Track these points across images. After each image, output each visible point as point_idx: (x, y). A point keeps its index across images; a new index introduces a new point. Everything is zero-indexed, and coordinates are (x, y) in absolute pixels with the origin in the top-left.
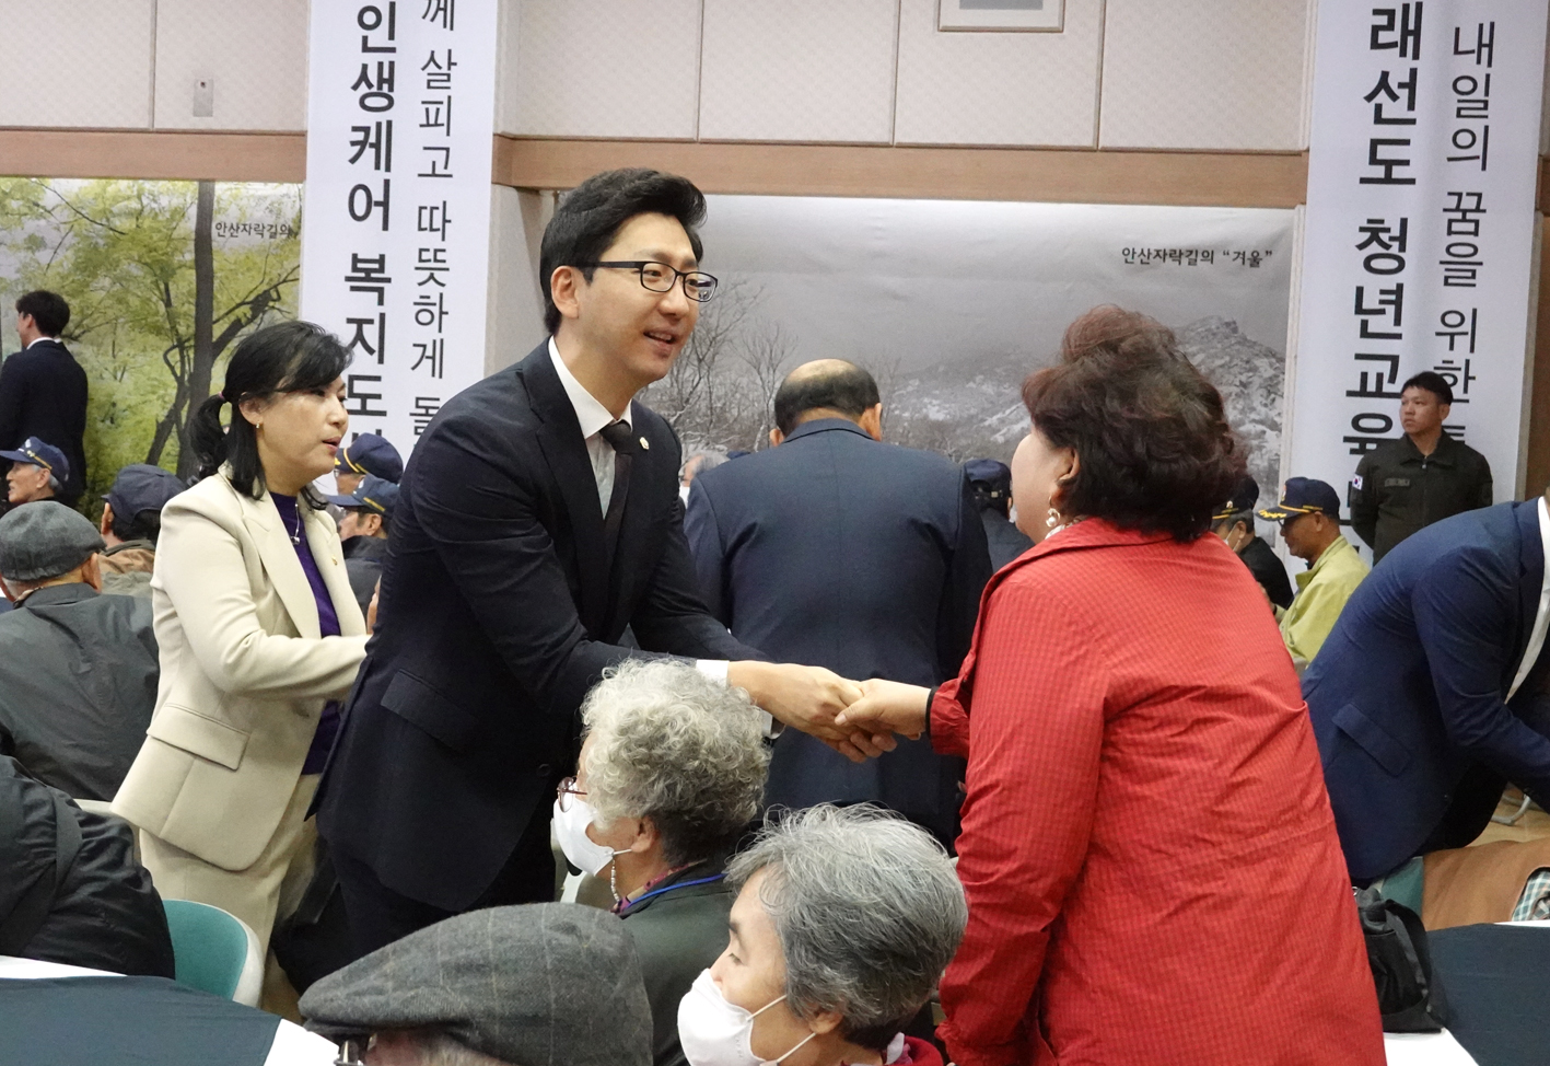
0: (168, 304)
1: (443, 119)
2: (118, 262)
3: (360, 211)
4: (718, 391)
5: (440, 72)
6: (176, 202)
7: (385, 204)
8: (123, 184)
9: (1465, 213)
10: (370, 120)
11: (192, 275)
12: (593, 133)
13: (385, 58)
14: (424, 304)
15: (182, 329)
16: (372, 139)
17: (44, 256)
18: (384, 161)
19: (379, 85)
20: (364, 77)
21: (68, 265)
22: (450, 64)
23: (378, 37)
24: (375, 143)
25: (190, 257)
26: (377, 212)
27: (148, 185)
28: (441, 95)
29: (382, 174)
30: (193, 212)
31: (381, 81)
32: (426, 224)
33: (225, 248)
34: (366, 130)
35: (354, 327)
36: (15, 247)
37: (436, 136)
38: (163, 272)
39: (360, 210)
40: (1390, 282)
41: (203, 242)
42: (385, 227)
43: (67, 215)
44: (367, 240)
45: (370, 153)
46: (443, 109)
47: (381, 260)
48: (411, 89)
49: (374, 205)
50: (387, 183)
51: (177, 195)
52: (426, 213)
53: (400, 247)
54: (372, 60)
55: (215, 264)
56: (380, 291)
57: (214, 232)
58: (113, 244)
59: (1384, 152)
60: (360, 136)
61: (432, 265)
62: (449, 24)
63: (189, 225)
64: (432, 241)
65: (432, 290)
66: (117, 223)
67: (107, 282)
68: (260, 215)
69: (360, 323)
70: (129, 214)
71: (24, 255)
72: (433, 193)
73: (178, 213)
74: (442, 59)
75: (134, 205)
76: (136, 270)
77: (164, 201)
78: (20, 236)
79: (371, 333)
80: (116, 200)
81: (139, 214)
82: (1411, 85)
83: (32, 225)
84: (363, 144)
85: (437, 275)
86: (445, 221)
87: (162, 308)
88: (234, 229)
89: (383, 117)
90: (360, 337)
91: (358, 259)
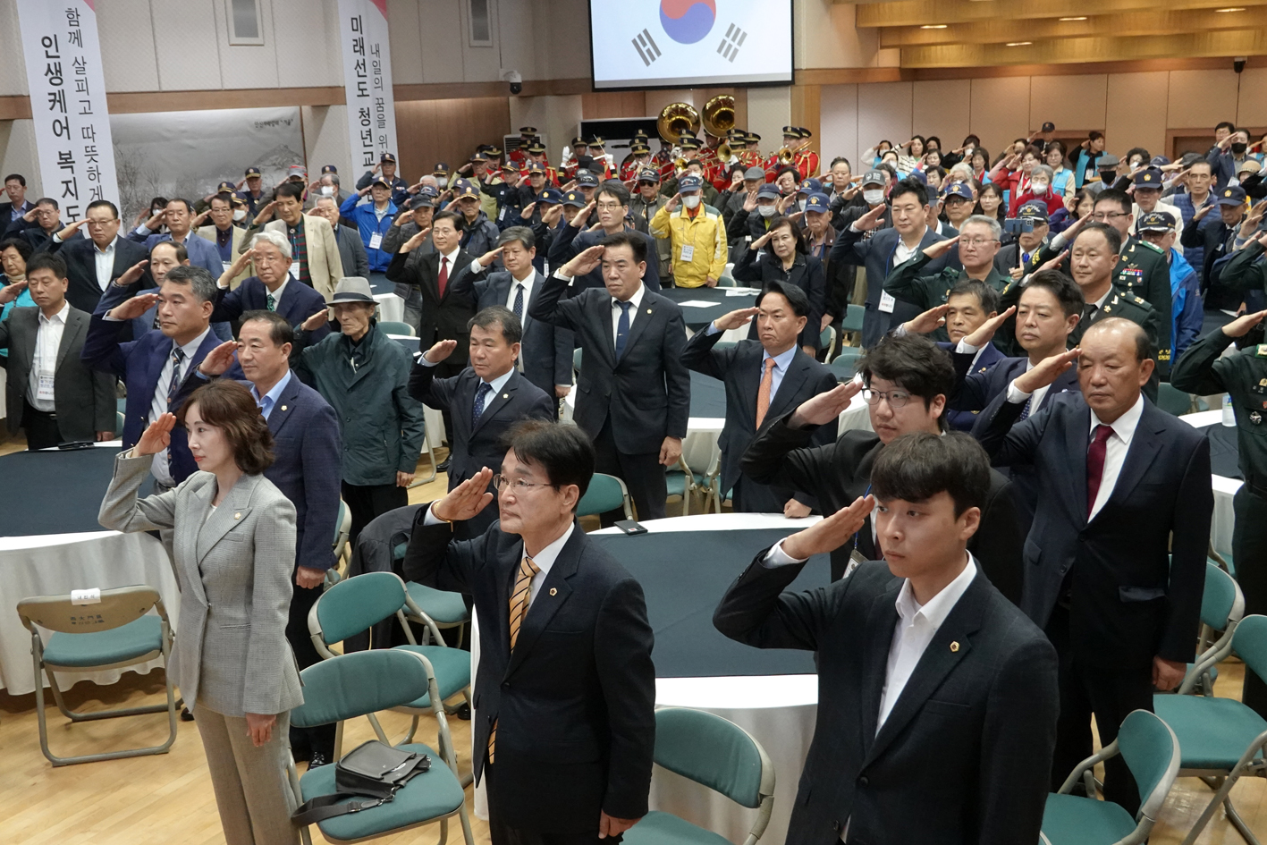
1: (85, 88)
3: (58, 132)
4: (139, 194)
5: (80, 66)
7: (67, 128)
9: (380, 105)
10: (55, 89)
12: (117, 91)
13: (56, 60)
14: (91, 171)
16: (58, 99)
18: (64, 109)
19: (55, 74)
20: (49, 70)
22: (84, 63)
23: (52, 51)
24: (58, 100)
26: (65, 131)
28: (82, 77)
29: (64, 114)
31: (57, 71)
32: (86, 135)
34: (55, 94)
35: (65, 185)
37: (83, 96)
40: (367, 128)
42: (69, 138)
44: (63, 145)
45: (58, 104)
46: (84, 83)
47: (70, 154)
48: (69, 74)
49: (62, 128)
50: (66, 118)
52: (85, 130)
53: (77, 146)
54: (52, 61)
56: (72, 167)
59: (362, 86)
60: (52, 97)
61: (91, 153)
62: (80, 45)
64: (89, 142)
65: (93, 164)
69: (67, 183)
72: (86, 121)
74: (80, 61)
79: (71, 186)
82: (364, 64)
84: (54, 101)
85: (94, 157)
86: (93, 133)
89: (60, 88)
90: (68, 189)
91: (60, 154)
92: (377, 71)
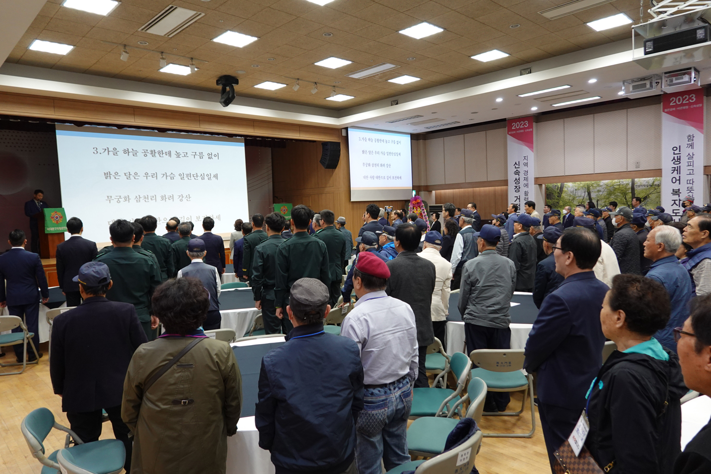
0: (626, 199)
1: (692, 164)
2: (615, 193)
5: (691, 157)
6: (627, 182)
7: (679, 180)
8: (616, 180)
10: (676, 166)
11: (631, 194)
13: (679, 155)
15: (629, 203)
16: (676, 169)
17: (601, 193)
18: (679, 173)
20: (674, 159)
21: (605, 194)
22: (693, 155)
23: (677, 152)
24: (677, 170)
25: (630, 191)
26: (678, 182)
27: (621, 180)
28: (691, 160)
29: (679, 175)
30: (631, 184)
31: (678, 159)
32: (689, 183)
33: (637, 190)
34: (675, 168)
35: (673, 201)
36: (595, 192)
37: (690, 168)
38: (625, 194)
39: (674, 181)
41: (633, 189)
42: (680, 184)
43: (605, 186)
44: (676, 186)
45: (676, 172)
46: (692, 163)
47: (679, 190)
48: (684, 160)
49: (677, 180)
50: (680, 176)
51: (629, 181)
52: (689, 181)
53: (683, 187)
54: (676, 156)
55: (636, 192)
56: (679, 195)
57: (635, 187)
58: (615, 190)
60: (674, 169)
61: (690, 190)
62: (693, 148)
63: (630, 186)
64: (690, 186)
66: (615, 187)
67: (613, 197)
68: (644, 183)
69: (675, 200)
70: (617, 185)
71: (597, 193)
72: (690, 177)
73: (628, 184)
74: (691, 154)
75: (619, 183)
76: (619, 194)
77: (625, 182)
78: (596, 190)
80: (615, 183)
81: (619, 185)
83: (598, 188)
84: (674, 170)
85: (692, 191)
86: (693, 182)
87: (625, 200)
88: (639, 186)
89: (678, 165)
90: (675, 203)
91: (673, 190)
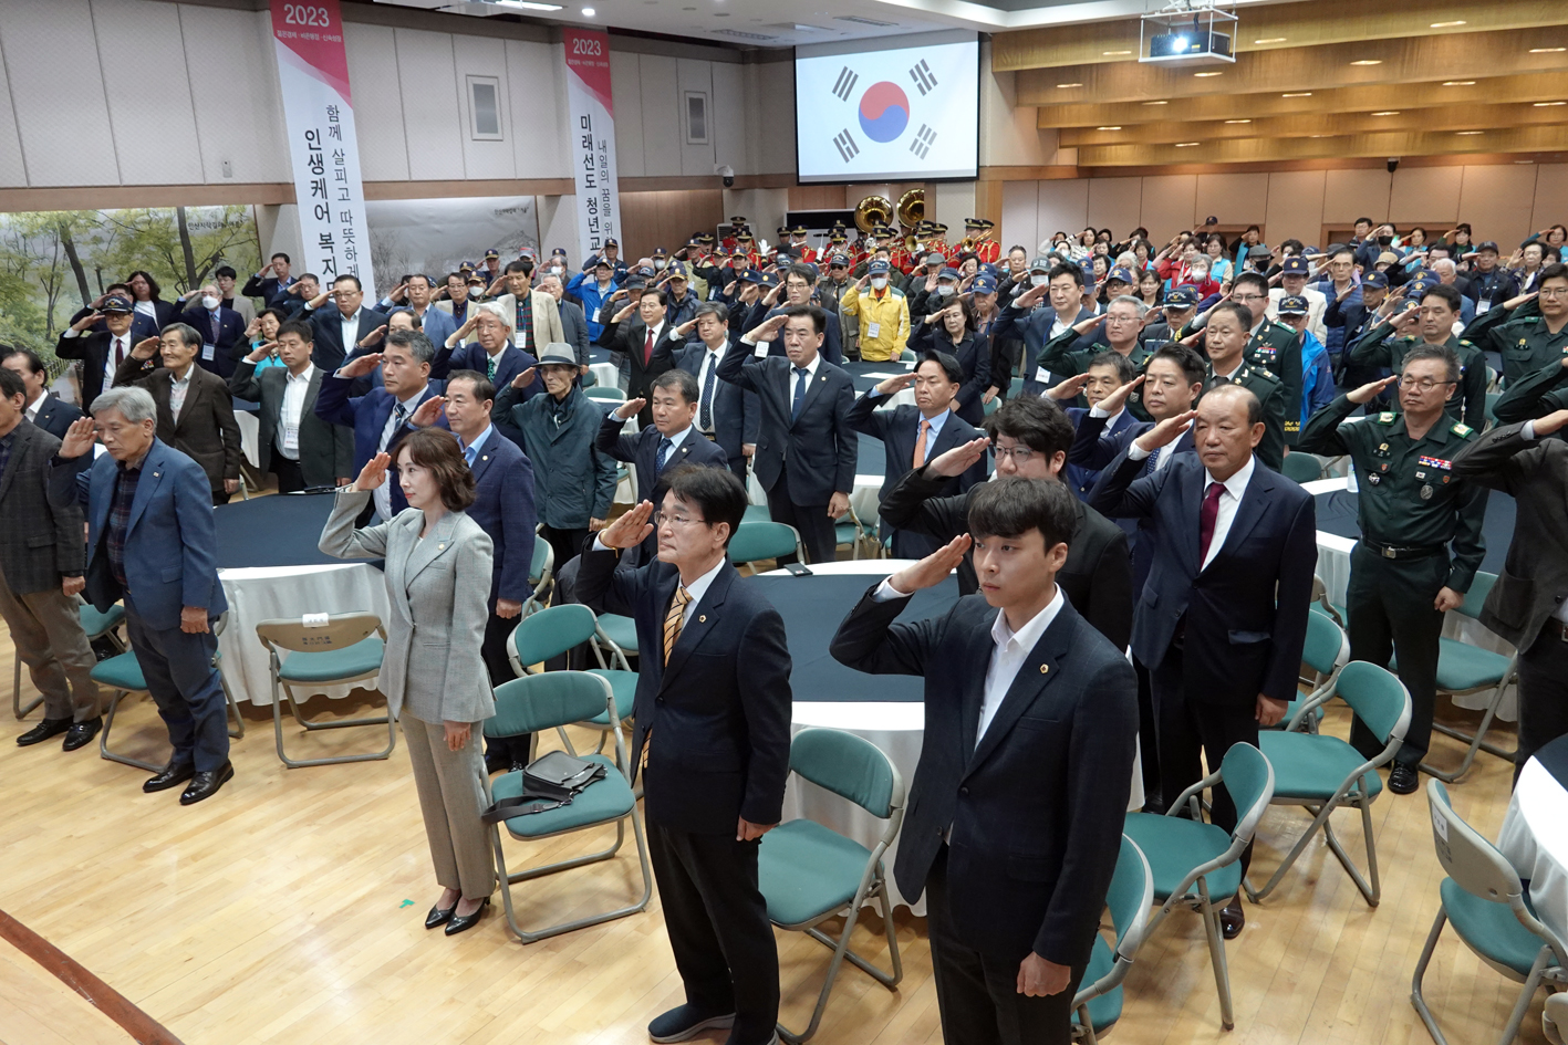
0: (172, 263)
1: (343, 176)
2: (143, 246)
3: (320, 216)
4: (392, 272)
5: (339, 157)
6: (167, 215)
7: (327, 212)
8: (139, 209)
9: (606, 195)
10: (317, 178)
11: (181, 248)
12: (372, 180)
13: (318, 152)
14: (348, 251)
15: (181, 274)
16: (319, 185)
17: (104, 246)
18: (325, 196)
19: (317, 164)
20: (312, 160)
21: (117, 250)
22: (343, 154)
23: (314, 144)
24: (319, 187)
25: (179, 240)
26: (325, 215)
27: (151, 209)
28: (341, 167)
29: (325, 200)
30: (176, 219)
31: (319, 162)
32: (344, 219)
33: (196, 236)
34: (317, 182)
35: (325, 263)
36: (86, 243)
37: (342, 184)
38: (167, 249)
40: (594, 216)
41: (184, 233)
42: (329, 222)
43: (112, 225)
44: (323, 227)
45: (319, 191)
46: (343, 172)
47: (330, 235)
48: (329, 163)
49: (323, 213)
50: (327, 204)
51: (172, 212)
52: (343, 215)
53: (336, 229)
54: (314, 153)
55: (192, 243)
56: (331, 247)
57: (188, 228)
58: (140, 237)
59: (590, 179)
60: (314, 185)
61: (348, 235)
62: (340, 138)
63: (176, 225)
64: (347, 225)
65: (350, 245)
66: (139, 227)
67: (140, 256)
68: (207, 218)
69: (327, 261)
70: (144, 222)
71: (92, 247)
72: (344, 206)
73: (169, 220)
74: (339, 153)
75: (146, 218)
76: (154, 249)
77: (161, 215)
78: (88, 237)
79: (331, 264)
80: (137, 216)
81: (149, 222)
82: (592, 159)
83: (93, 231)
84: (316, 188)
85: (351, 239)
86: (351, 217)
87: (170, 266)
88: (197, 226)
89: (321, 177)
90: (328, 267)
91: (322, 236)
92: (604, 165)
